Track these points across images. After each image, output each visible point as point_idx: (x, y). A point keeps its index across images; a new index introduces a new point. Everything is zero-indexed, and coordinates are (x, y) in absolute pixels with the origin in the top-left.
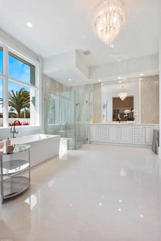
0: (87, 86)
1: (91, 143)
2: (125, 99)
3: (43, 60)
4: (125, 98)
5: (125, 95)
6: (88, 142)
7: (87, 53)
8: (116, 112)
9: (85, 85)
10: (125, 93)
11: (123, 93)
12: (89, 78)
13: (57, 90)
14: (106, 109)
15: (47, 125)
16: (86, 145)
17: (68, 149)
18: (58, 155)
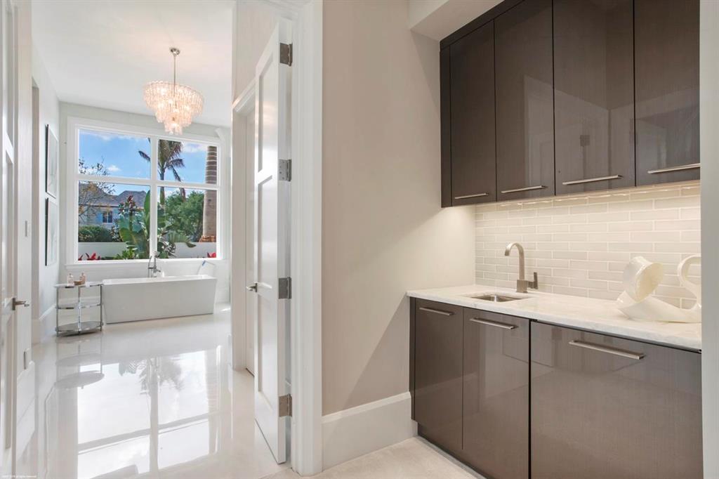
18: (211, 314)
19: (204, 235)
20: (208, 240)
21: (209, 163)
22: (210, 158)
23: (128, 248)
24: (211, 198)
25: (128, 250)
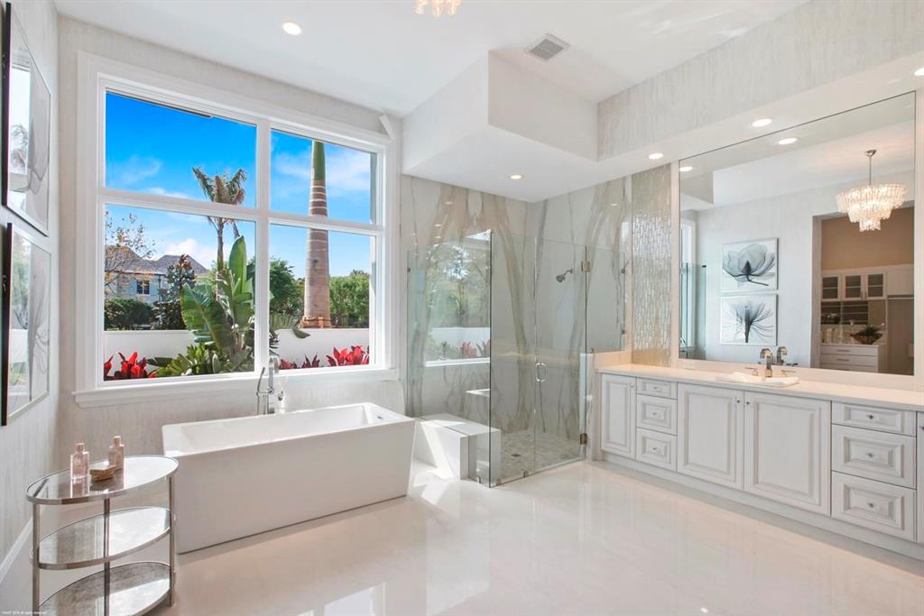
0: (605, 191)
1: (601, 458)
2: (883, 221)
3: (400, 122)
4: (887, 215)
5: (885, 197)
6: (589, 452)
7: (547, 49)
8: (864, 287)
9: (597, 187)
10: (884, 190)
11: (867, 190)
12: (600, 154)
13: (475, 222)
14: (772, 282)
15: (422, 366)
16: (580, 463)
17: (470, 474)
18: (404, 496)
19: (306, 315)
20: (312, 324)
21: (315, 204)
22: (316, 196)
23: (196, 341)
24: (316, 258)
25: (197, 345)
